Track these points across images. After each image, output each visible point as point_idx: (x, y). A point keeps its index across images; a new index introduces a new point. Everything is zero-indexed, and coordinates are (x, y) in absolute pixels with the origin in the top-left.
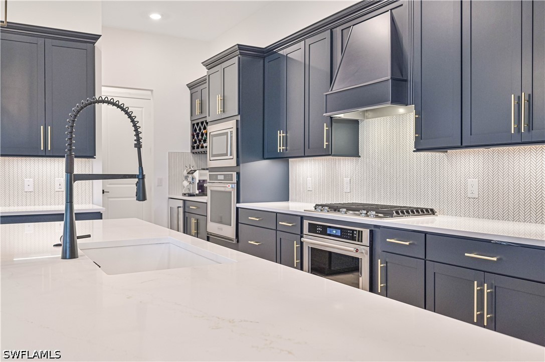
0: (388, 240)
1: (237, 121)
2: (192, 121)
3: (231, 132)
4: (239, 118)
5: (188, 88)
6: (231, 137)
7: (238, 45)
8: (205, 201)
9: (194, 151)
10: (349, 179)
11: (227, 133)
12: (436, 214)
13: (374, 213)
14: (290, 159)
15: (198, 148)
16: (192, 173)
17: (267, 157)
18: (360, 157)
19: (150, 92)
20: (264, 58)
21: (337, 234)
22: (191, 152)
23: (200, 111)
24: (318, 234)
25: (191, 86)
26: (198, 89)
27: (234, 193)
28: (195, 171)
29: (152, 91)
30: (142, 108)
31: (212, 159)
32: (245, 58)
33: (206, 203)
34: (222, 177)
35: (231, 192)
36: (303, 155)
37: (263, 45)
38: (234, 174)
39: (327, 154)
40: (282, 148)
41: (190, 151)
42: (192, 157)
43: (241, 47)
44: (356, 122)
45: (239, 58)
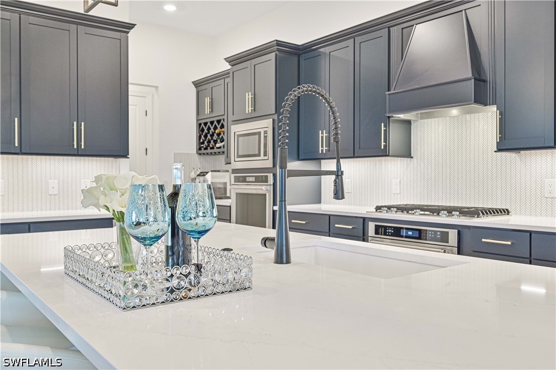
0: (483, 240)
1: (273, 120)
2: (198, 120)
3: (266, 132)
4: (276, 117)
5: (194, 86)
6: (266, 137)
7: (277, 41)
8: (228, 205)
9: (200, 152)
10: (398, 180)
11: (260, 133)
12: (510, 214)
13: (458, 213)
14: (322, 161)
15: (206, 149)
16: (204, 175)
17: (303, 158)
18: (412, 158)
19: (154, 89)
20: (299, 56)
21: (414, 236)
22: (197, 153)
23: (211, 110)
24: (389, 235)
25: (197, 84)
26: (208, 86)
27: (270, 196)
28: (207, 173)
29: (156, 87)
30: (136, 105)
31: (236, 160)
32: (282, 55)
33: (230, 207)
34: (253, 179)
35: (265, 195)
36: (353, 156)
37: (300, 42)
38: (270, 176)
39: (384, 154)
40: (325, 148)
41: (195, 152)
42: (197, 158)
43: (279, 43)
44: (408, 122)
45: (276, 55)
